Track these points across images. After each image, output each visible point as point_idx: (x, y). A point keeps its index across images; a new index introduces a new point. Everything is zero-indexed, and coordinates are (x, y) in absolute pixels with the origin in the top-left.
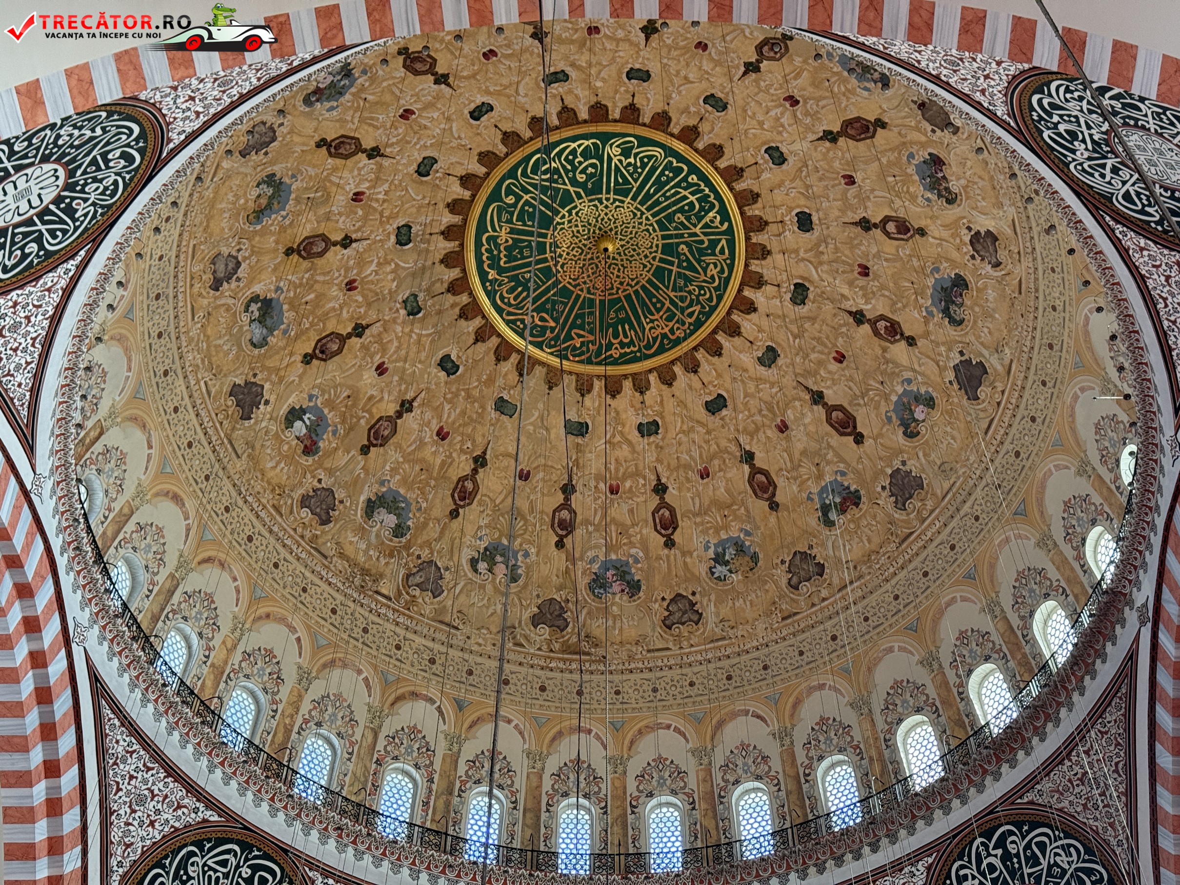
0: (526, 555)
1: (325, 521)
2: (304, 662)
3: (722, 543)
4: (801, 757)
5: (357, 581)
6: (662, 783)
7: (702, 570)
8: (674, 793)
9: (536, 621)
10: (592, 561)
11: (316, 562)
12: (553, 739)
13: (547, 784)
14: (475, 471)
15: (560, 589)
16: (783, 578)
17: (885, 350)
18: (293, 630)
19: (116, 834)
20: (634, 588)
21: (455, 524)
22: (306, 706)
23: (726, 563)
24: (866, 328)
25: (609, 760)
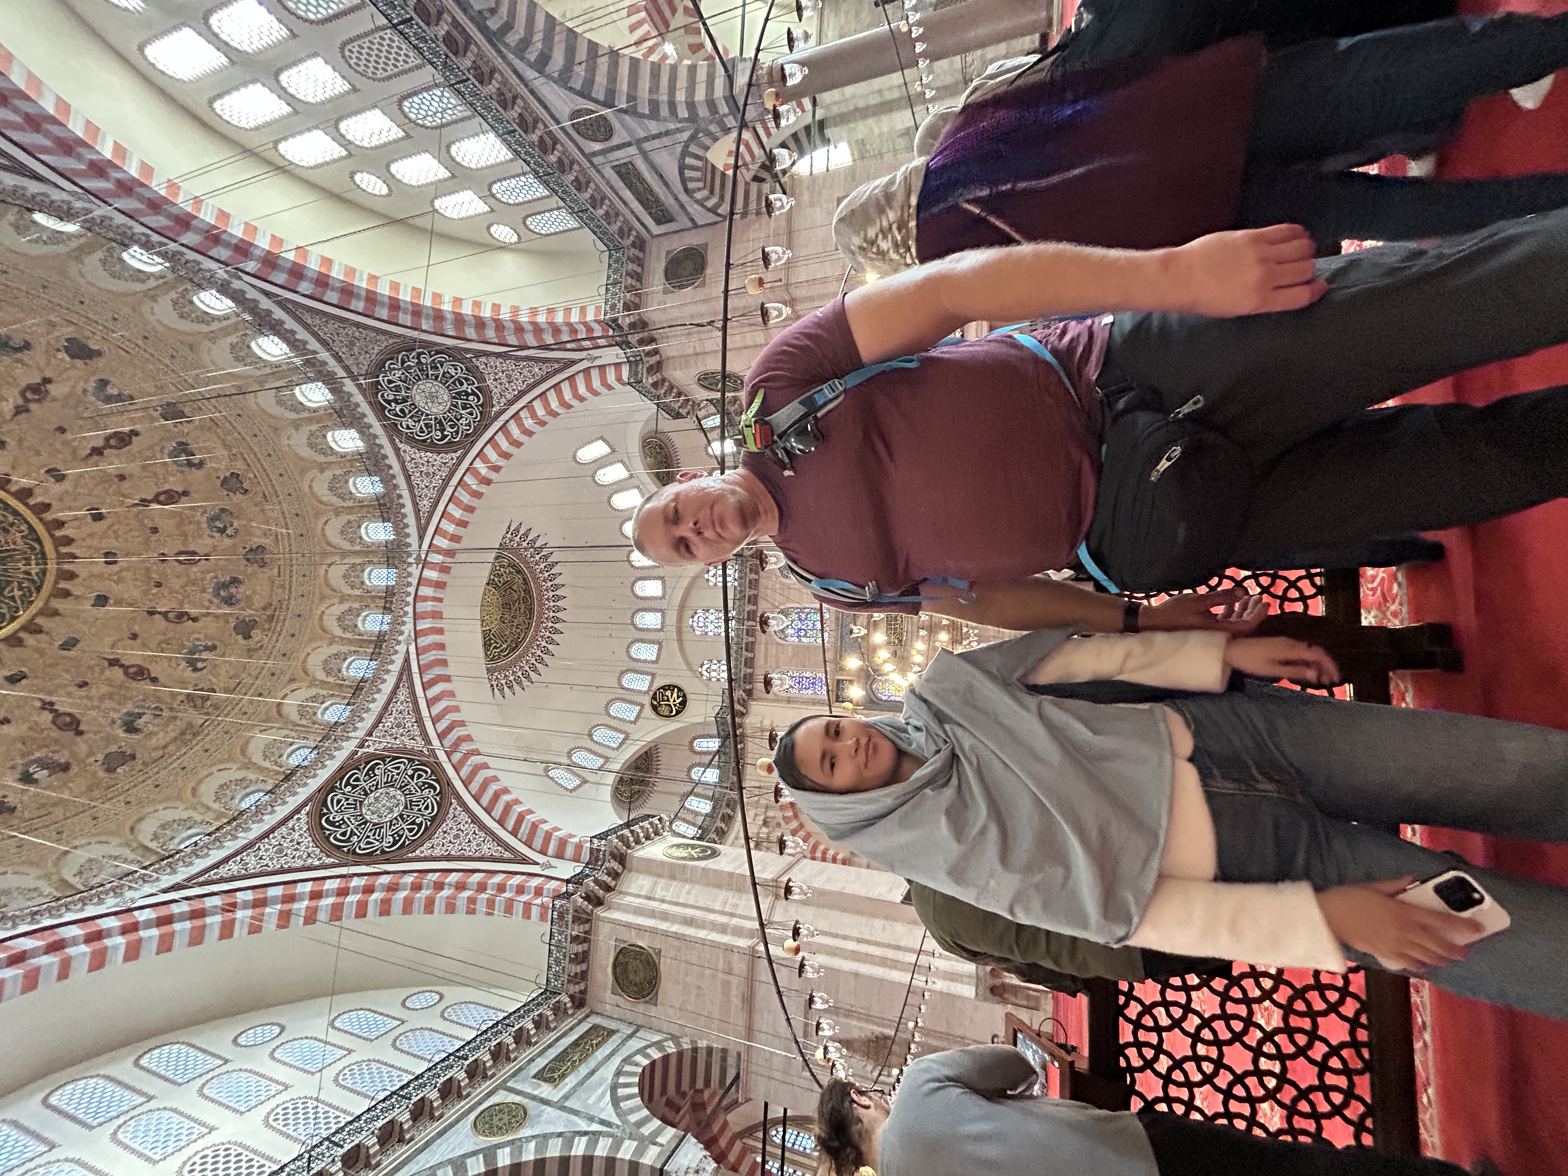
0: (198, 639)
1: (133, 757)
2: (235, 766)
3: (210, 527)
4: (350, 504)
5: (189, 737)
6: (358, 577)
7: (228, 542)
8: (363, 571)
9: (247, 637)
10: (211, 602)
11: (163, 763)
12: (324, 630)
13: (349, 635)
14: (122, 666)
15: (228, 622)
16: (238, 498)
17: (55, 400)
18: (211, 774)
19: (299, 863)
20: (235, 581)
21: (162, 680)
22: (267, 764)
23: (225, 528)
24: (33, 406)
25: (341, 602)
